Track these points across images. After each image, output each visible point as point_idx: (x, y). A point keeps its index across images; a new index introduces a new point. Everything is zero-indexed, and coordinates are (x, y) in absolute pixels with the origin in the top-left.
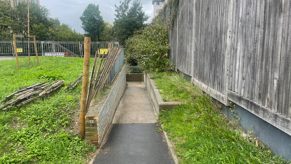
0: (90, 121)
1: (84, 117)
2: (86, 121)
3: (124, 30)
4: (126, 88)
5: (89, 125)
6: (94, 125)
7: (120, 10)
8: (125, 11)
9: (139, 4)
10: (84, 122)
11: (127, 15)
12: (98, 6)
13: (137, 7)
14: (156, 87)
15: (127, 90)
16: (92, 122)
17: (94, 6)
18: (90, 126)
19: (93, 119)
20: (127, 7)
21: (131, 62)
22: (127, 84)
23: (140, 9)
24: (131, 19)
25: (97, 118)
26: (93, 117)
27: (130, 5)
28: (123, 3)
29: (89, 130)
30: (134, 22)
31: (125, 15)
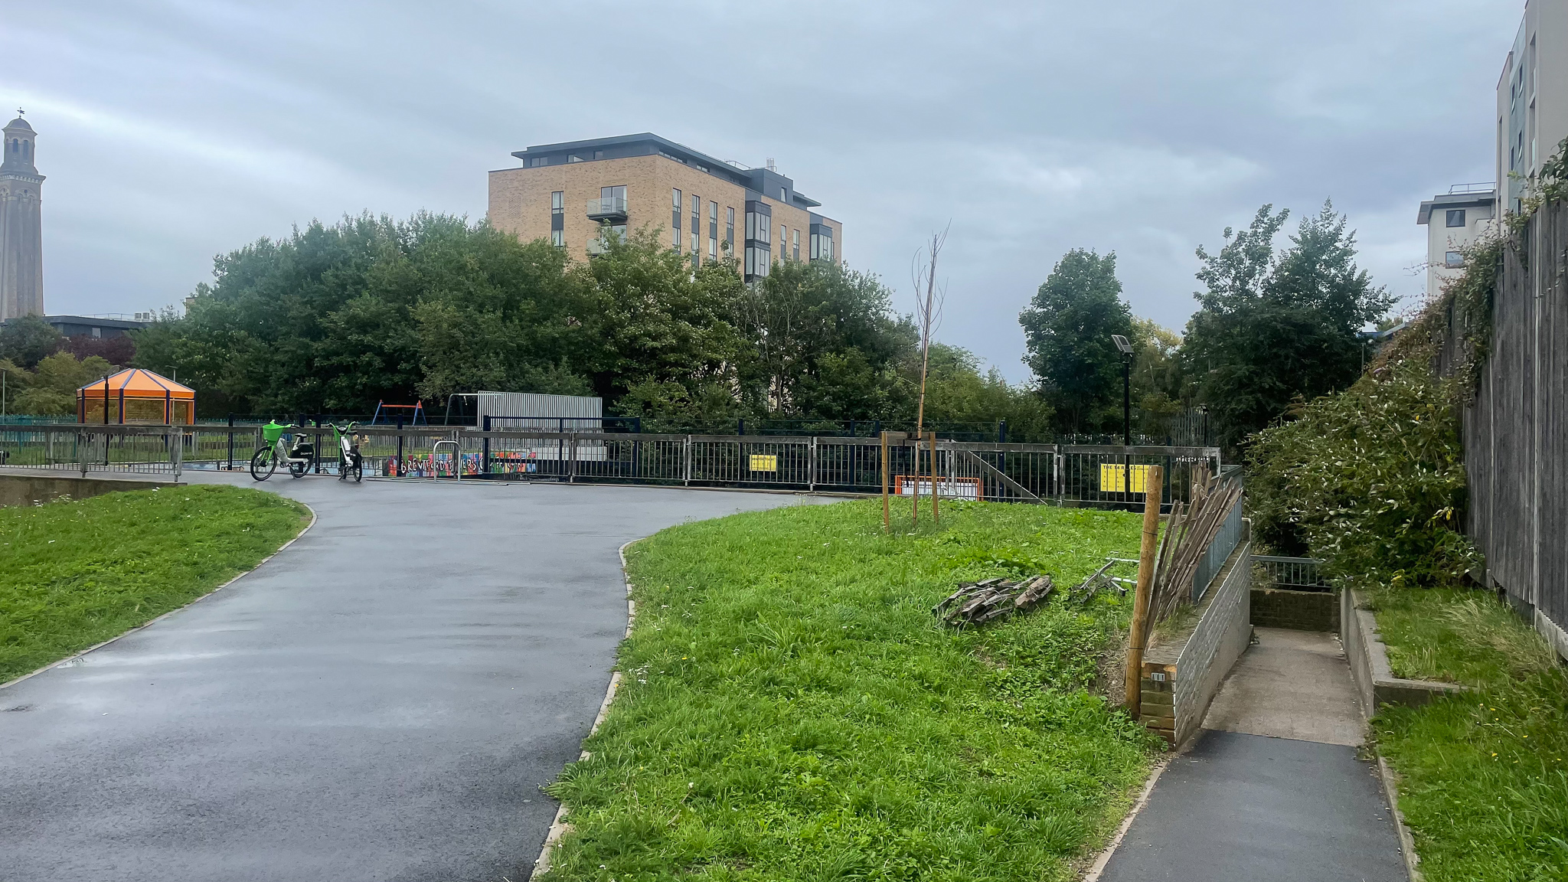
0: (1156, 674)
1: (1139, 664)
2: (1145, 674)
3: (1242, 369)
4: (1250, 646)
5: (1151, 684)
6: (1165, 686)
7: (1225, 273)
8: (1251, 274)
9: (1334, 237)
10: (1140, 674)
11: (1260, 293)
12: (1111, 259)
13: (1323, 250)
14: (1378, 637)
15: (1252, 657)
16: (1158, 677)
17: (1094, 258)
18: (1153, 689)
19: (1163, 672)
20: (1260, 256)
21: (1277, 537)
22: (1252, 637)
23: (1339, 261)
24: (1284, 312)
25: (1173, 670)
26: (1163, 666)
27: (1284, 244)
28: (1241, 237)
29: (1151, 699)
30: (1304, 329)
31: (1251, 295)
